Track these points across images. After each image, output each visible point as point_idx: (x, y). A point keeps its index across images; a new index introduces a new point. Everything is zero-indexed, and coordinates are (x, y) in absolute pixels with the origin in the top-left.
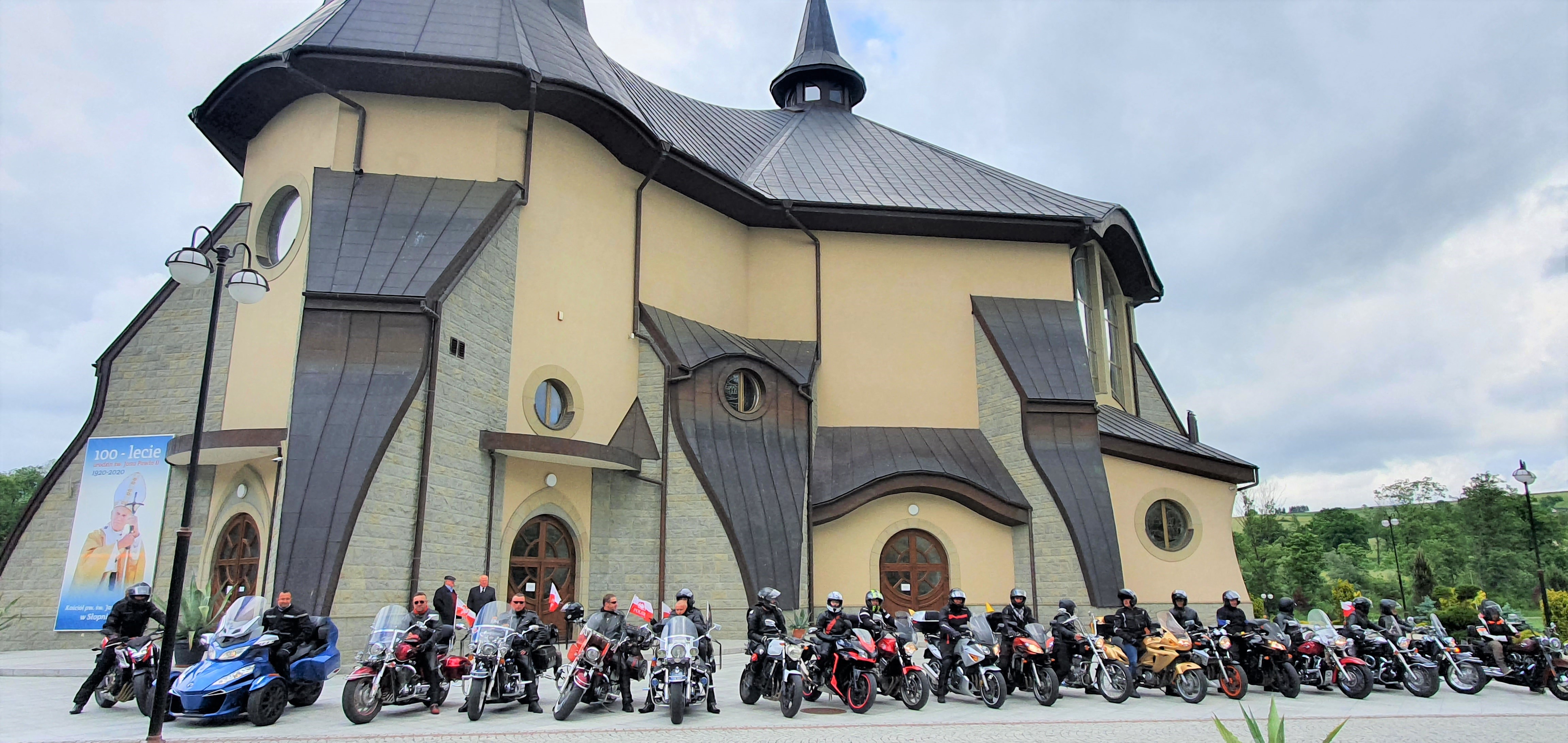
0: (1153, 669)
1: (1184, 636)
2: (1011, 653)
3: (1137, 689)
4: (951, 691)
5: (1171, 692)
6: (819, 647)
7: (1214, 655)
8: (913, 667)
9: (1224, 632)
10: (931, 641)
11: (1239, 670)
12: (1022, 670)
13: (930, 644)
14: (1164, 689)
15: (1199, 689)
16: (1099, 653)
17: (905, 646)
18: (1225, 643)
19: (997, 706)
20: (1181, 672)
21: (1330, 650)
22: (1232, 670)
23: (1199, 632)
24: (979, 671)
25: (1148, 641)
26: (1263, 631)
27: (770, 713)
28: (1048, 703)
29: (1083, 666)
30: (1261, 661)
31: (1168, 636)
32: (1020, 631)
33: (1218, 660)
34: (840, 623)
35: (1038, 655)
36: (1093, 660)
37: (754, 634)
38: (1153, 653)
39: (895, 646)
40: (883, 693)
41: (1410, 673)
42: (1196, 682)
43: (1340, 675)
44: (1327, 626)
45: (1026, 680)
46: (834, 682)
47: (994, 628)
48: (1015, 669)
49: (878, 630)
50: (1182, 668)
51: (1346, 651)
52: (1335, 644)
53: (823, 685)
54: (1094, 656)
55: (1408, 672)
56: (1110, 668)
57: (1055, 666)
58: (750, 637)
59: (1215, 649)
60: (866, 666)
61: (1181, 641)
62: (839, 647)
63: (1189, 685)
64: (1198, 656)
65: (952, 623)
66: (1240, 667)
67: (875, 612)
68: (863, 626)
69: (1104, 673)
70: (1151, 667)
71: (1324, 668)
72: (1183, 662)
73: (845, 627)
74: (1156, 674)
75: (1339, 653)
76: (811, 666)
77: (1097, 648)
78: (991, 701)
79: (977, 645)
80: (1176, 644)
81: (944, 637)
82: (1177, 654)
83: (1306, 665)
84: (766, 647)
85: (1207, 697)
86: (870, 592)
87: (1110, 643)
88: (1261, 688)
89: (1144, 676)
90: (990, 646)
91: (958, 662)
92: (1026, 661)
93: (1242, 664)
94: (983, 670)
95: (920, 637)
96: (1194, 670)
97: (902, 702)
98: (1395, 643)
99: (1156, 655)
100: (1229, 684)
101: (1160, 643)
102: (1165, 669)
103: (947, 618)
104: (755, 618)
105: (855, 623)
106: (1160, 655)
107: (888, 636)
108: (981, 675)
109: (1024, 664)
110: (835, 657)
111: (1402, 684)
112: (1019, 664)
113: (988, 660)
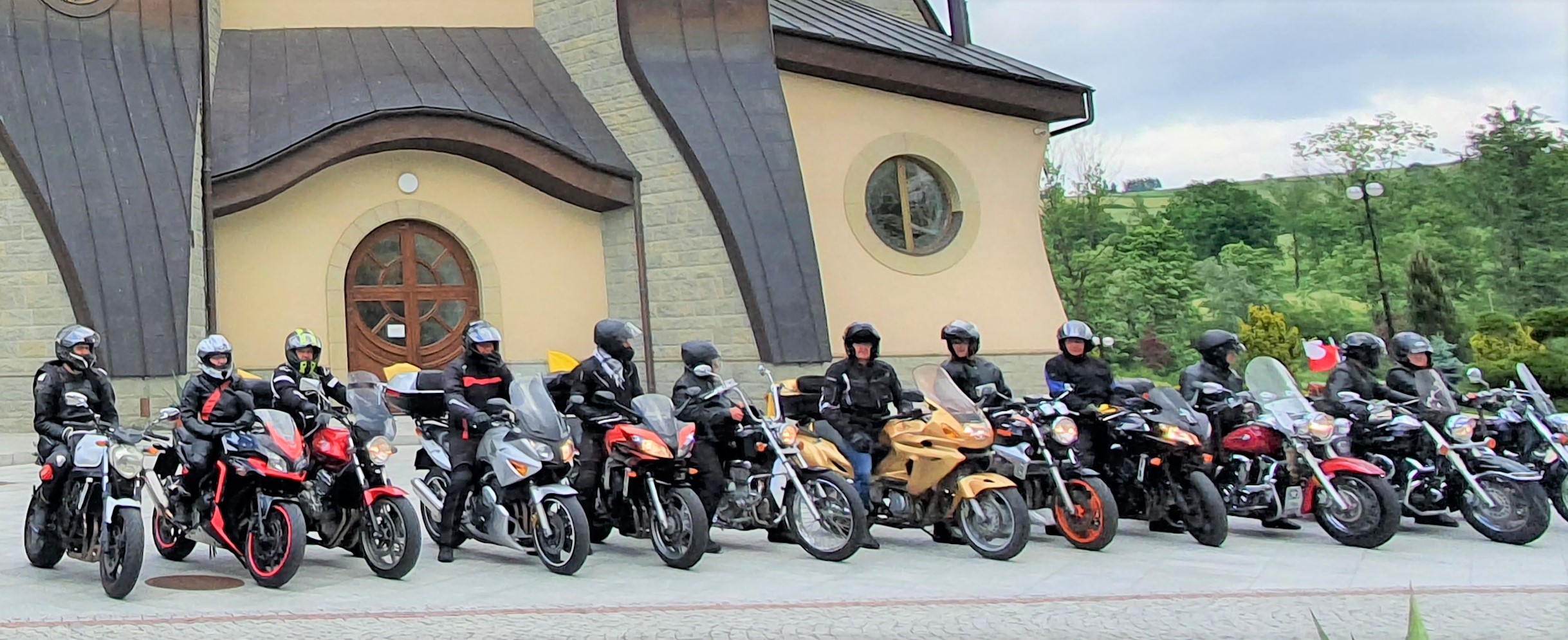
0: (907, 488)
1: (976, 419)
2: (605, 456)
3: (871, 530)
4: (471, 536)
5: (943, 535)
6: (188, 448)
7: (1042, 457)
8: (386, 490)
9: (1062, 408)
10: (430, 433)
11: (1100, 490)
12: (625, 493)
13: (428, 438)
14: (931, 529)
15: (1011, 531)
16: (786, 455)
17: (370, 446)
18: (1065, 431)
19: (568, 570)
20: (969, 494)
21: (1298, 445)
22: (1080, 488)
23: (1009, 408)
24: (527, 496)
25: (895, 429)
26: (1149, 405)
27: (80, 587)
28: (686, 563)
29: (754, 485)
30: (1142, 469)
31: (940, 418)
32: (620, 411)
33: (1047, 466)
34: (231, 397)
35: (662, 459)
36: (774, 471)
37: (49, 425)
38: (904, 453)
39: (347, 445)
40: (325, 542)
41: (1478, 491)
42: (1003, 512)
43: (1322, 497)
44: (1288, 393)
45: (635, 514)
46: (217, 519)
47: (561, 403)
48: (610, 492)
49: (310, 412)
50: (972, 486)
51: (1333, 446)
52: (1310, 431)
53: (195, 527)
54: (777, 463)
55: (1472, 490)
56: (813, 487)
57: (697, 484)
58: (39, 430)
59: (1042, 444)
60: (285, 487)
61: (968, 429)
62: (227, 447)
63: (988, 521)
64: (1004, 460)
65: (469, 395)
66: (1100, 481)
67: (306, 374)
68: (281, 406)
69: (802, 497)
70: (905, 483)
71: (1283, 482)
72: (974, 472)
73: (240, 407)
74: (914, 499)
75: (1317, 450)
76: (173, 487)
77: (783, 446)
78: (556, 558)
79: (525, 441)
80: (957, 436)
81: (456, 424)
82: (961, 457)
83: (1242, 474)
84: (71, 450)
85: (1030, 548)
86: (294, 334)
87: (810, 435)
88: (1143, 525)
89: (887, 501)
90: (553, 442)
91: (485, 477)
92: (634, 475)
93: (1103, 476)
94: (537, 494)
95: (405, 425)
96: (999, 489)
97: (363, 560)
98: (1440, 429)
99: (913, 458)
100: (1073, 518)
101: (923, 433)
102: (934, 488)
103: (462, 385)
104: (49, 391)
105: (263, 397)
106: (921, 457)
107: (333, 424)
108: (534, 504)
109: (631, 479)
110: (218, 470)
111: (1458, 514)
112: (618, 479)
113: (549, 474)
